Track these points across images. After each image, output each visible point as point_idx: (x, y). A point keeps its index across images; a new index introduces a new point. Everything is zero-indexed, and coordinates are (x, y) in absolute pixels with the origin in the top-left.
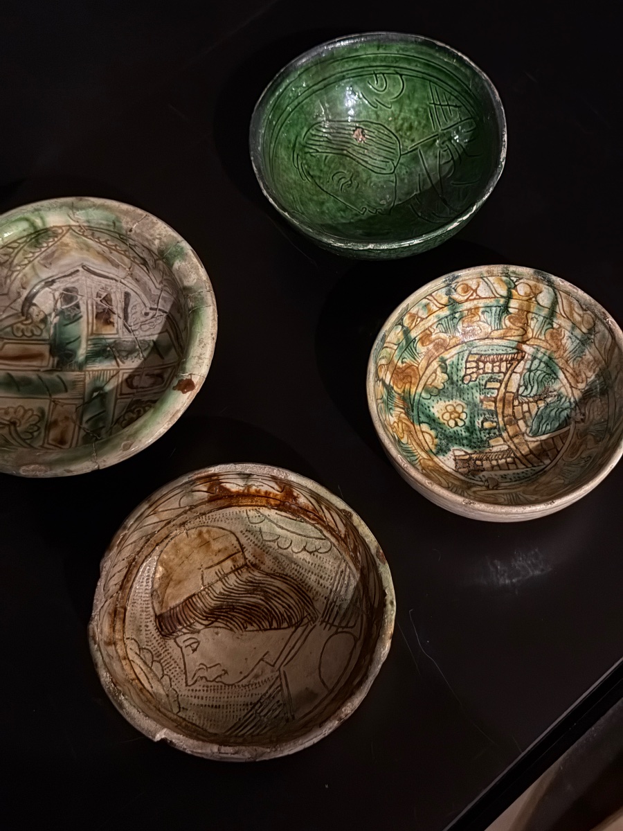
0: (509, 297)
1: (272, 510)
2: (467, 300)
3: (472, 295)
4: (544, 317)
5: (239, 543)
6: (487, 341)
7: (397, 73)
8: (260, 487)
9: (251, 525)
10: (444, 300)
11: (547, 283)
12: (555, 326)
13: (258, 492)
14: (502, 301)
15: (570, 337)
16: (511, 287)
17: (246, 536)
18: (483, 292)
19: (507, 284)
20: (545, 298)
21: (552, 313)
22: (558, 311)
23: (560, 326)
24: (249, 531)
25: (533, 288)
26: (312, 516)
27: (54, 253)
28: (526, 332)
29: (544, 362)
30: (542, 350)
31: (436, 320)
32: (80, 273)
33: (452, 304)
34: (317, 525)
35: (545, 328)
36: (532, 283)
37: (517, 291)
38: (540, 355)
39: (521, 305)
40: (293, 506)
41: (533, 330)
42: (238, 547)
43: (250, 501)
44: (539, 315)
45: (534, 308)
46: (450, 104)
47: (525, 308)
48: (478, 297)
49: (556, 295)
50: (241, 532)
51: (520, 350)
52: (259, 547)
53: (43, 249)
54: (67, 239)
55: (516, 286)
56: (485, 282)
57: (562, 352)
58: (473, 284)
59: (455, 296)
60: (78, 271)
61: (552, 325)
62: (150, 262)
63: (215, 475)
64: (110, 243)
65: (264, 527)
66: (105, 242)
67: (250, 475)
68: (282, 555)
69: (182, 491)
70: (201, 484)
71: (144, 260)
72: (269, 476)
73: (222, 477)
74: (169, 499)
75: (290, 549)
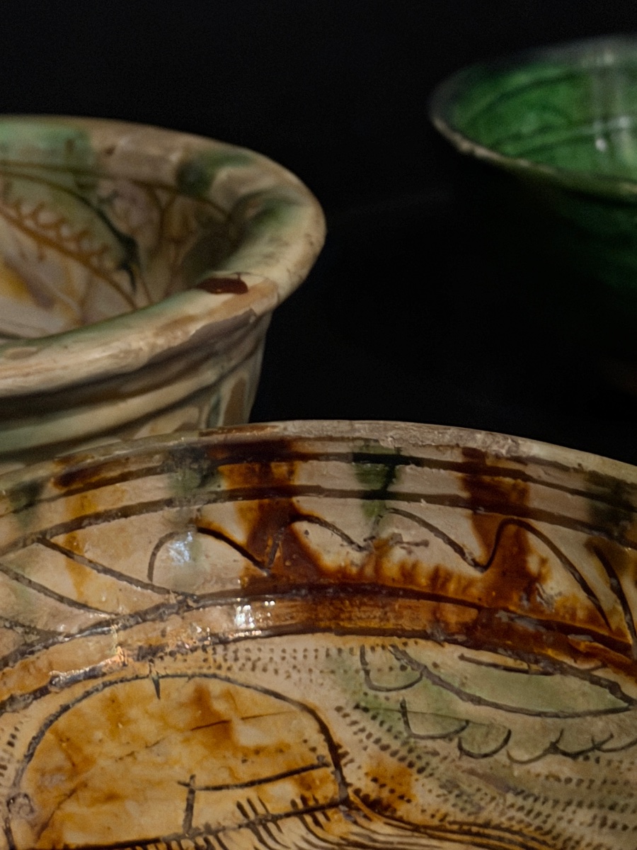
1: (449, 648)
5: (329, 740)
8: (420, 553)
9: (371, 693)
13: (408, 573)
17: (354, 723)
24: (366, 710)
26: (583, 643)
34: (599, 673)
40: (521, 625)
42: (324, 750)
43: (378, 613)
50: (339, 709)
52: (394, 754)
62: (144, 241)
63: (283, 450)
64: (46, 217)
65: (417, 701)
66: (34, 215)
67: (393, 462)
68: (472, 772)
69: (169, 503)
70: (232, 496)
71: (128, 243)
72: (456, 457)
73: (304, 475)
74: (126, 512)
75: (501, 757)
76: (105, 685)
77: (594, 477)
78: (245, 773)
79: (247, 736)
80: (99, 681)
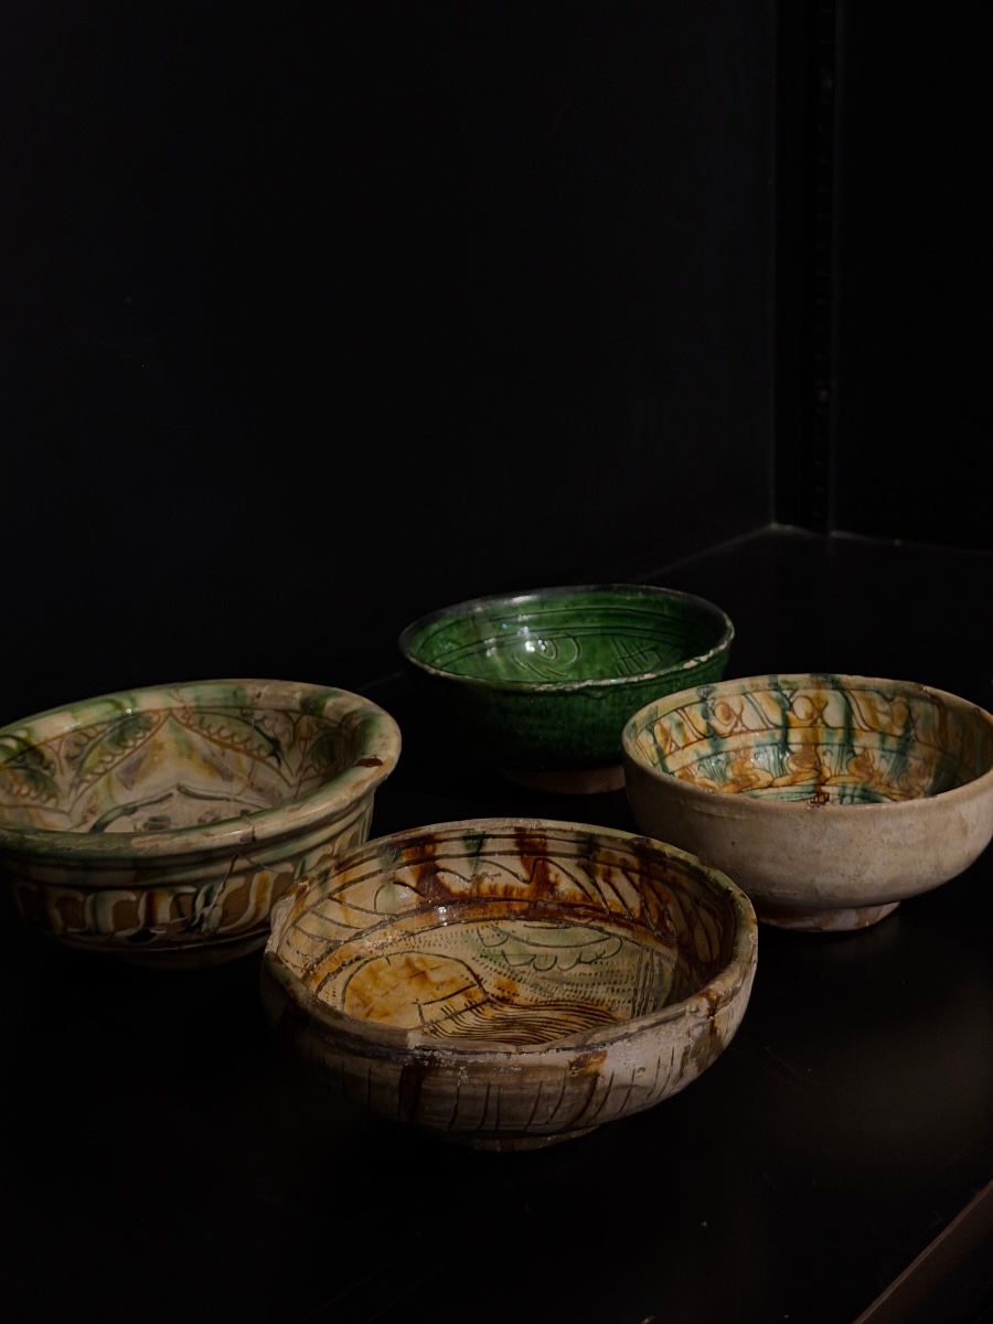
0: (786, 726)
1: (518, 922)
2: (731, 734)
3: (736, 725)
4: (840, 745)
5: (473, 973)
6: (771, 790)
7: (569, 636)
8: (497, 880)
9: (486, 949)
10: (702, 726)
11: (831, 686)
12: (858, 751)
13: (493, 890)
14: (778, 735)
15: (883, 757)
16: (786, 707)
17: (482, 964)
18: (750, 719)
19: (780, 702)
20: (834, 715)
21: (849, 731)
22: (856, 726)
23: (865, 748)
24: (486, 957)
25: (815, 702)
26: (582, 911)
27: (140, 761)
28: (820, 773)
29: (858, 796)
30: (851, 786)
31: (695, 758)
32: (174, 799)
33: (712, 735)
34: (592, 923)
35: (845, 761)
36: (812, 693)
37: (794, 713)
38: (848, 791)
39: (805, 737)
40: (550, 907)
41: (830, 769)
42: (472, 979)
43: (482, 910)
44: (832, 745)
45: (823, 737)
46: (642, 649)
47: (811, 740)
48: (743, 729)
49: (847, 699)
50: (474, 959)
51: (819, 793)
52: (505, 975)
53: (128, 751)
54: (164, 735)
55: (791, 704)
56: (751, 702)
57: (878, 778)
58: (734, 703)
59: (715, 723)
60: (171, 795)
61: (853, 752)
62: (284, 740)
63: (431, 840)
64: (225, 733)
65: (509, 948)
66: (218, 732)
67: (482, 837)
68: (544, 978)
69: (380, 871)
70: (408, 864)
71: (275, 742)
72: (512, 832)
73: (440, 850)
74: (362, 879)
75: (555, 968)
76: (366, 962)
77: (579, 833)
78: (440, 994)
79: (435, 977)
80: (362, 962)
